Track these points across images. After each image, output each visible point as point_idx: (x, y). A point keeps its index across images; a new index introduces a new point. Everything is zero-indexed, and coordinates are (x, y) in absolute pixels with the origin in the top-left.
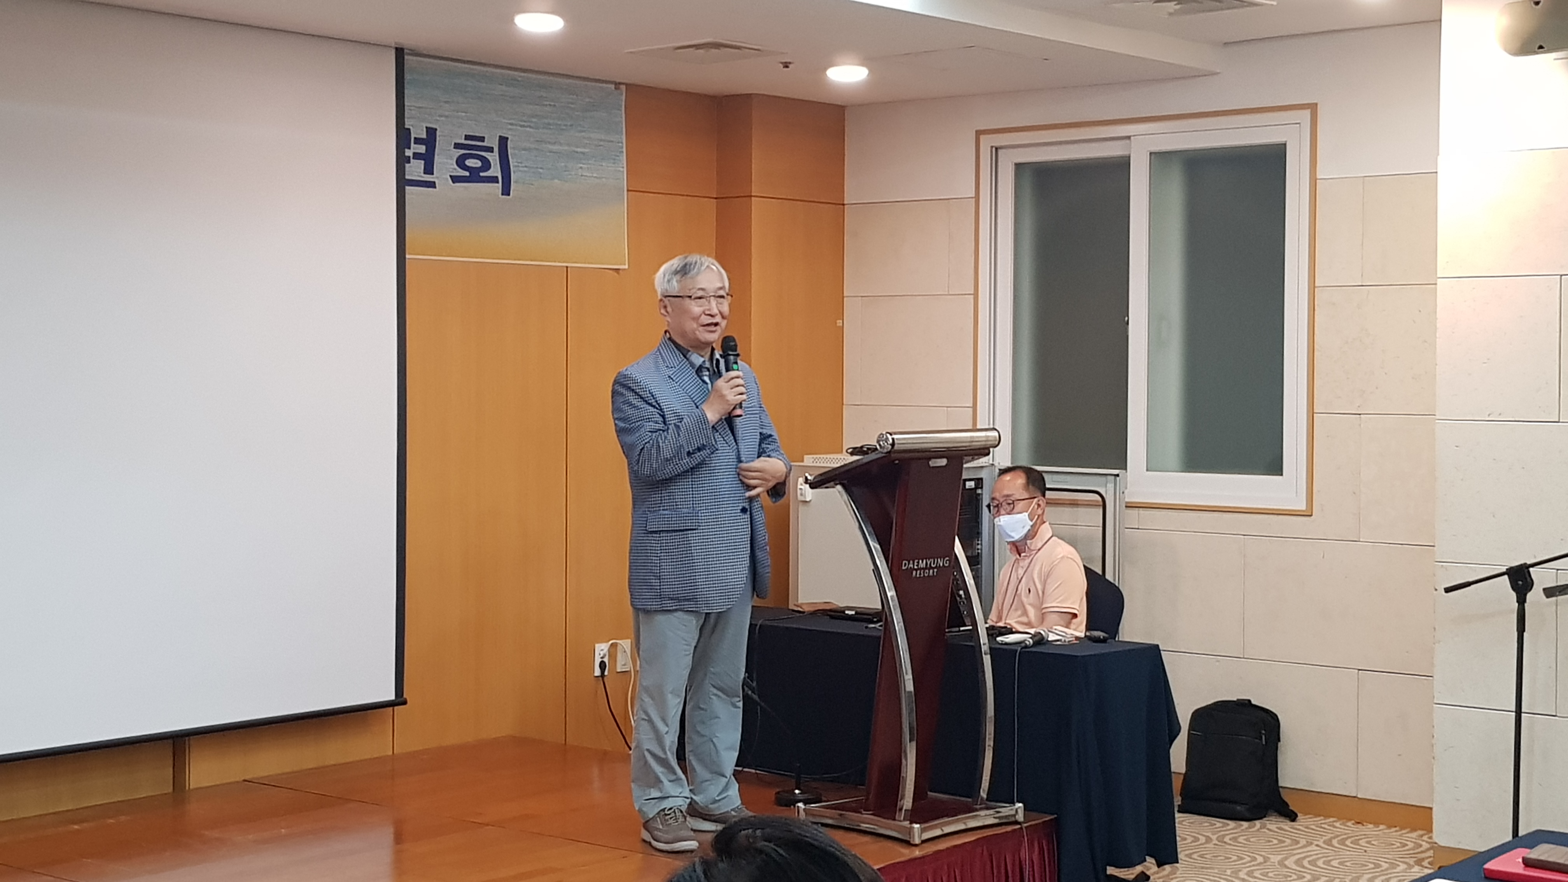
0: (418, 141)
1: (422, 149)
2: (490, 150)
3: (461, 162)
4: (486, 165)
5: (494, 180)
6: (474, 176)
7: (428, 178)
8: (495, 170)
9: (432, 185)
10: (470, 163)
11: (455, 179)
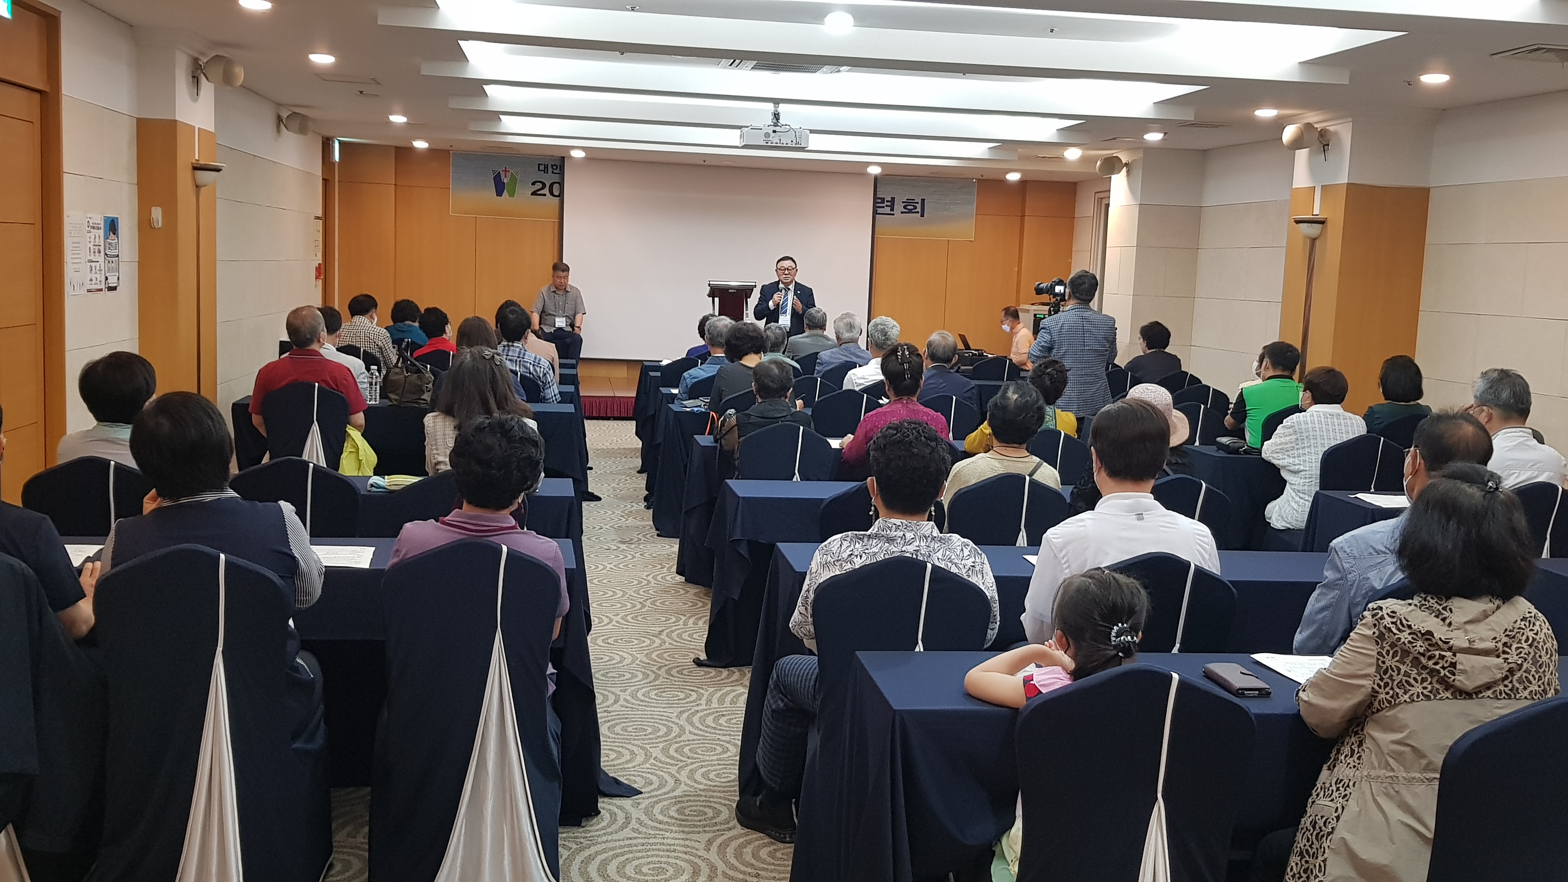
0: (887, 201)
1: (889, 204)
2: (918, 203)
3: (905, 207)
4: (915, 208)
5: (918, 212)
6: (910, 211)
7: (892, 212)
8: (919, 209)
9: (894, 214)
10: (908, 207)
11: (902, 213)
